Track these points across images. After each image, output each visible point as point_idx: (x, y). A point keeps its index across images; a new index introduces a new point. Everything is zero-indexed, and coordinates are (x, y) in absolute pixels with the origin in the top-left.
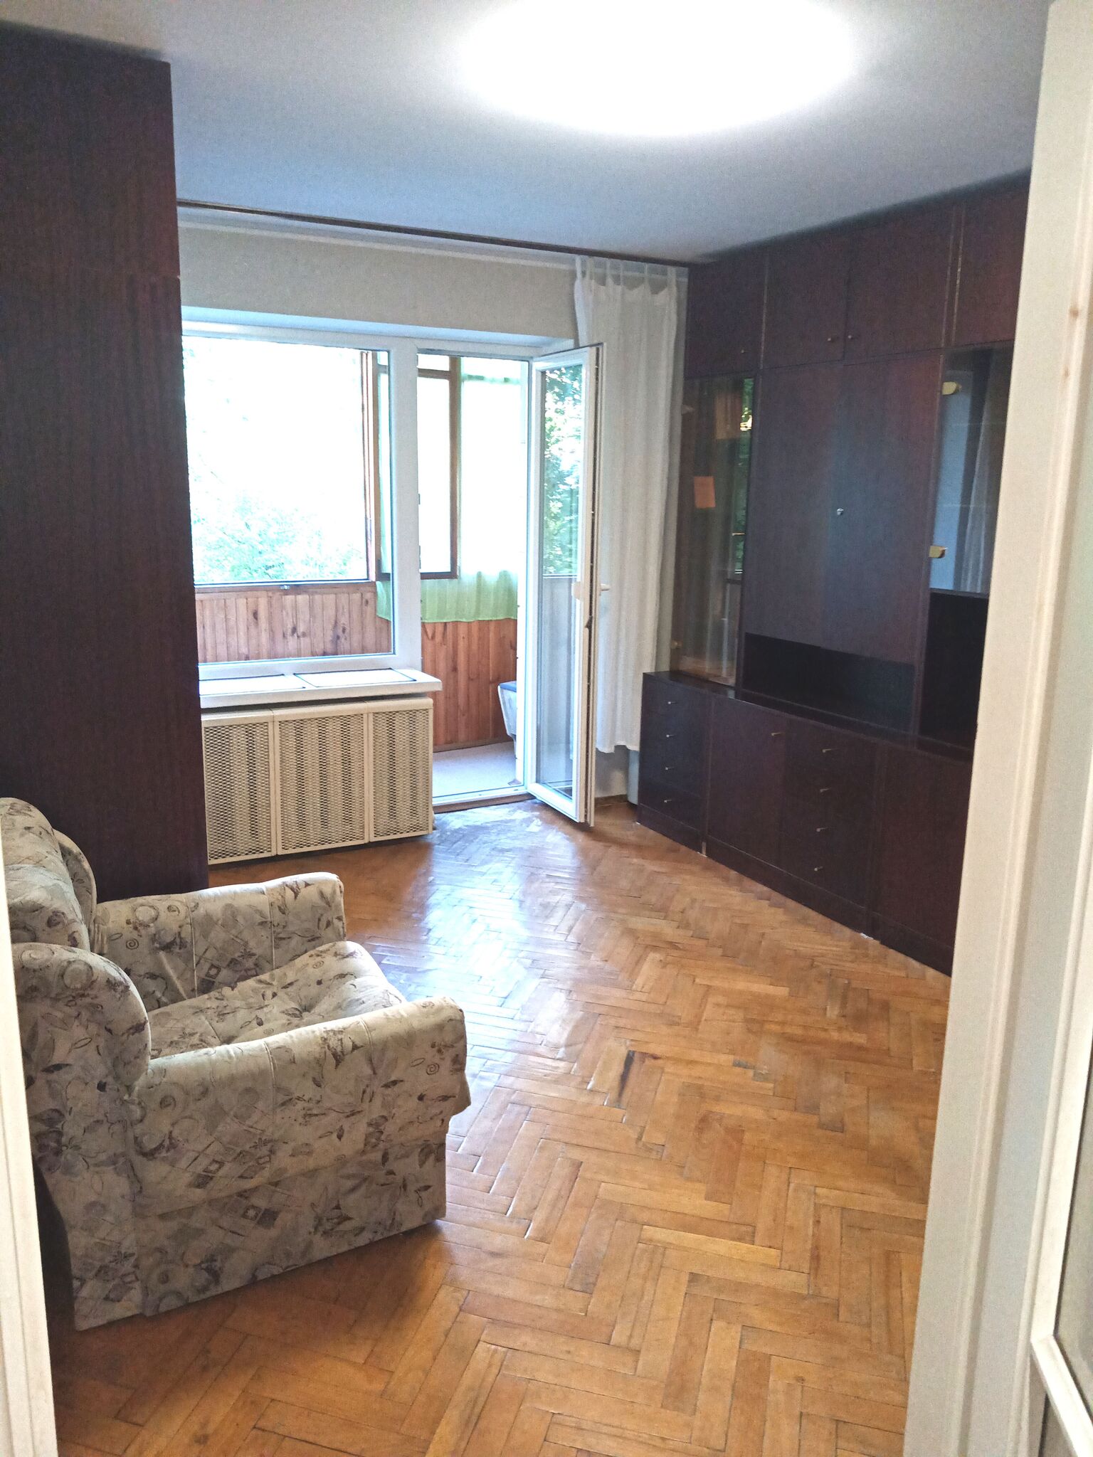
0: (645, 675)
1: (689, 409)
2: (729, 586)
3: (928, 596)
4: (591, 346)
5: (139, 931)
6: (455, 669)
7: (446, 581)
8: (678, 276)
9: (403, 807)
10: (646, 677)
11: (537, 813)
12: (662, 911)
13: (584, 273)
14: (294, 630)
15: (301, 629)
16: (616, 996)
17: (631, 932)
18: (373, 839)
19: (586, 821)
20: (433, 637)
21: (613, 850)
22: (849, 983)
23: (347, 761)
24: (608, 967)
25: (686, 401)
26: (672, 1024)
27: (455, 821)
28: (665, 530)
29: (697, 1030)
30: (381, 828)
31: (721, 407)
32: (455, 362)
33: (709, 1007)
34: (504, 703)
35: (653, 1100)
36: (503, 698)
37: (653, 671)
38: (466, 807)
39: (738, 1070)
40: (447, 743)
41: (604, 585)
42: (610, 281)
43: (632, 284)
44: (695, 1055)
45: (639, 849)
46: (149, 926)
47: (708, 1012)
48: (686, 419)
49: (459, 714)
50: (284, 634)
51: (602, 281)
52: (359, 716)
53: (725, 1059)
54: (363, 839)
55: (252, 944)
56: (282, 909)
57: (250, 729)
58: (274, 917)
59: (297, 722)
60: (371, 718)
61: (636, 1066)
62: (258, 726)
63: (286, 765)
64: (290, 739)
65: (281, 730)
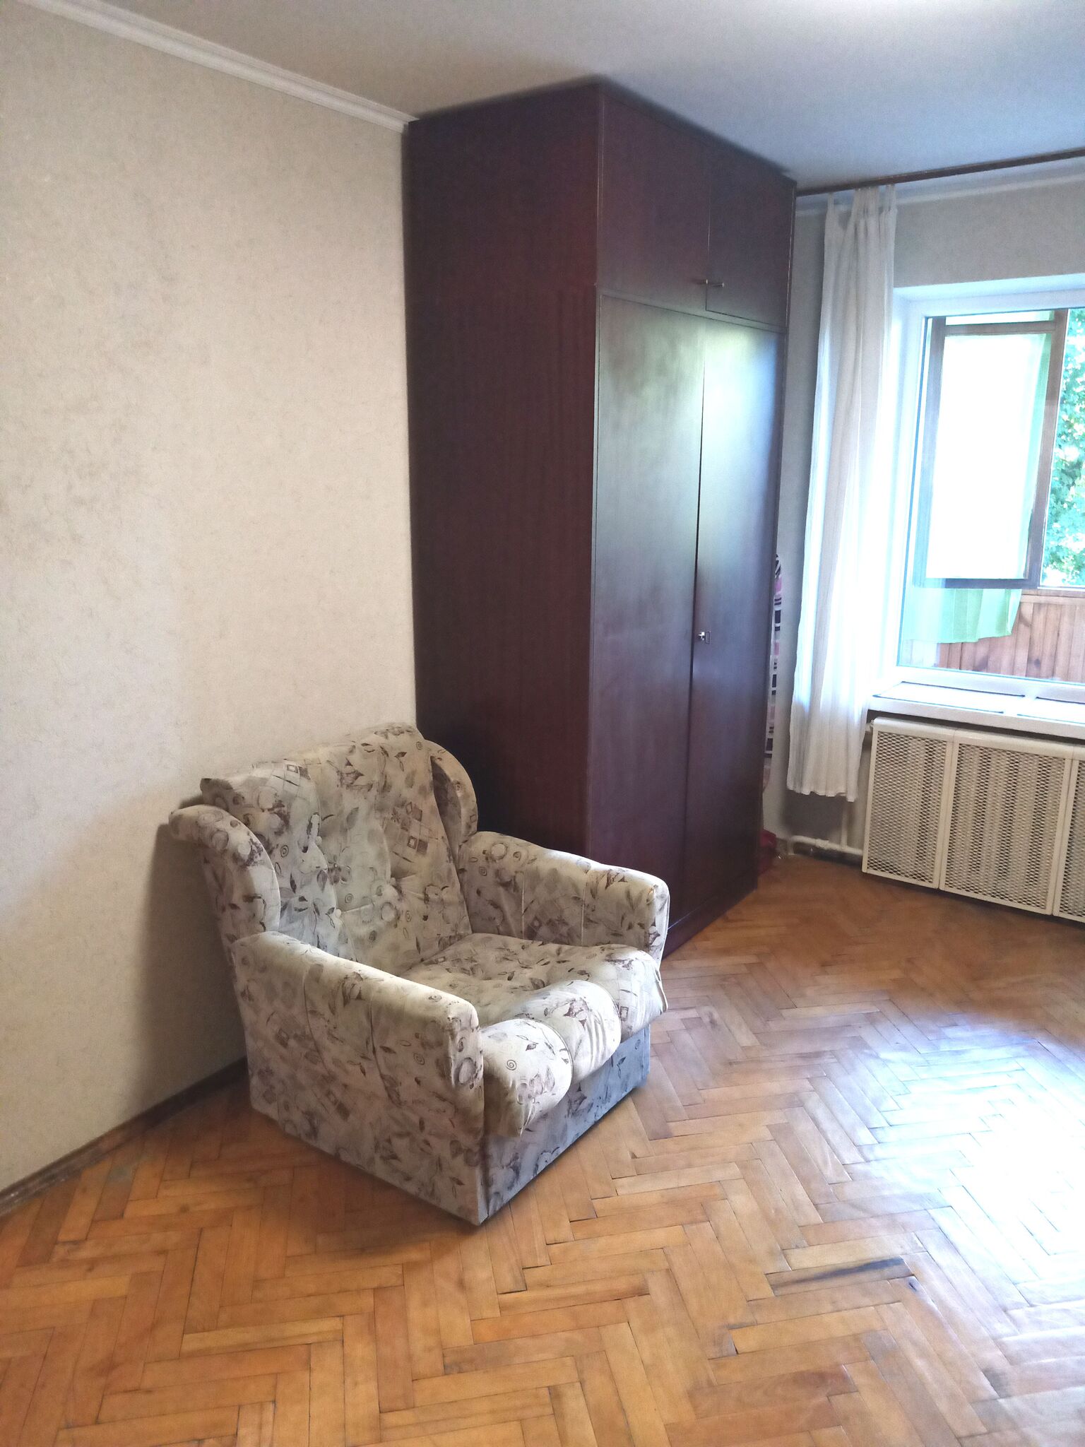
5: (488, 862)
18: (1057, 913)
23: (1039, 813)
30: (1068, 904)
46: (495, 861)
54: (1045, 909)
55: (567, 913)
56: (594, 893)
57: (927, 744)
58: (586, 897)
59: (981, 750)
60: (1076, 764)
61: (874, 1275)
62: (936, 743)
63: (963, 794)
64: (971, 767)
65: (961, 753)
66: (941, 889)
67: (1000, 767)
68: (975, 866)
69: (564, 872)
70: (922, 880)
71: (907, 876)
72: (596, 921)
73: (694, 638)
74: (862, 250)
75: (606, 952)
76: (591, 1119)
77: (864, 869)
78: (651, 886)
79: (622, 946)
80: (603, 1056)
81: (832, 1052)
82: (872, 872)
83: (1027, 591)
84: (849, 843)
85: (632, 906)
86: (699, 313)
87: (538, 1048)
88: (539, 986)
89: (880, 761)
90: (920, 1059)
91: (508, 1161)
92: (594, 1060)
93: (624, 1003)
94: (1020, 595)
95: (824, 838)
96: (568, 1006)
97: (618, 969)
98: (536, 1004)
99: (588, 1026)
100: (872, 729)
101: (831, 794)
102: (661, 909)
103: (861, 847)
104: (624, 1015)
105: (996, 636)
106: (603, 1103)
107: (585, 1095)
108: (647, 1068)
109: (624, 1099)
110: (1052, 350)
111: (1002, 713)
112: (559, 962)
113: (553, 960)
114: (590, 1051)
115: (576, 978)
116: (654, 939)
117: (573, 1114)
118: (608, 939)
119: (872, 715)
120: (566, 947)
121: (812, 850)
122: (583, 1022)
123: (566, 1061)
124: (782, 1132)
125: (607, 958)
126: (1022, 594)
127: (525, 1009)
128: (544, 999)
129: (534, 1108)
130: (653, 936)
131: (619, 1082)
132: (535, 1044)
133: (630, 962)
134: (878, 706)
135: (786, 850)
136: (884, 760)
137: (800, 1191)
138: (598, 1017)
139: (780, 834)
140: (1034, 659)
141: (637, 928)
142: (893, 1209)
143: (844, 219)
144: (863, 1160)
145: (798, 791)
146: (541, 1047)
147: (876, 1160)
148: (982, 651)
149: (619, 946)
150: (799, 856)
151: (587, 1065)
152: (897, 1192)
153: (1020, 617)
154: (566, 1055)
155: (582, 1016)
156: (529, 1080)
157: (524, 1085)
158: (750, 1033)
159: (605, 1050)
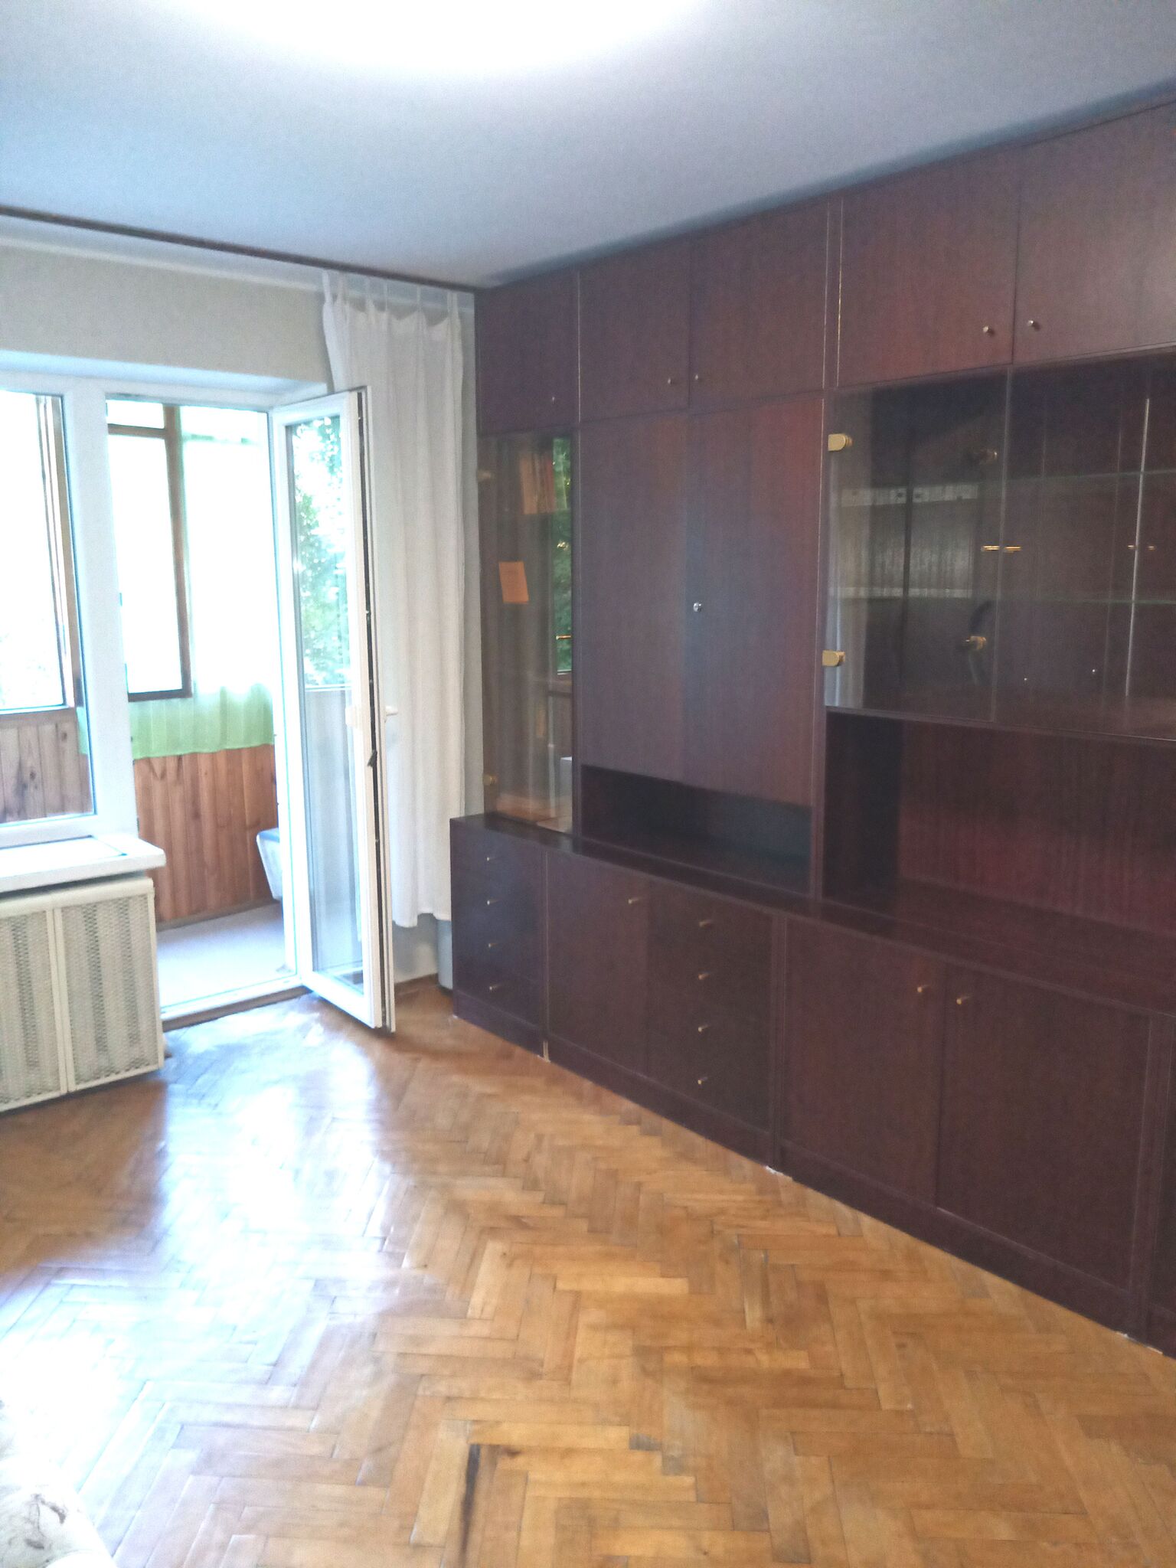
0: (452, 821)
1: (487, 475)
2: (551, 699)
3: (825, 715)
4: (351, 390)
6: (196, 815)
7: (175, 701)
8: (461, 303)
9: (117, 1034)
10: (454, 823)
11: (317, 1015)
12: (498, 1162)
13: (335, 297)
16: (443, 1335)
17: (457, 1208)
18: (74, 1087)
19: (384, 1026)
20: (163, 775)
21: (423, 1064)
22: (767, 1257)
24: (428, 1279)
25: (483, 463)
26: (532, 1376)
27: (198, 1040)
28: (465, 631)
29: (568, 1381)
30: (84, 1071)
31: (526, 468)
32: (171, 412)
33: (582, 1335)
34: (266, 857)
35: (518, 1548)
36: (265, 851)
37: (463, 815)
39: (639, 1456)
40: (191, 913)
41: (390, 709)
42: (371, 308)
43: (400, 313)
44: (571, 1435)
45: (457, 1058)
47: (585, 1344)
48: (483, 486)
49: (206, 873)
51: (360, 305)
52: (41, 915)
53: (616, 1436)
54: (59, 1089)
60: (58, 914)
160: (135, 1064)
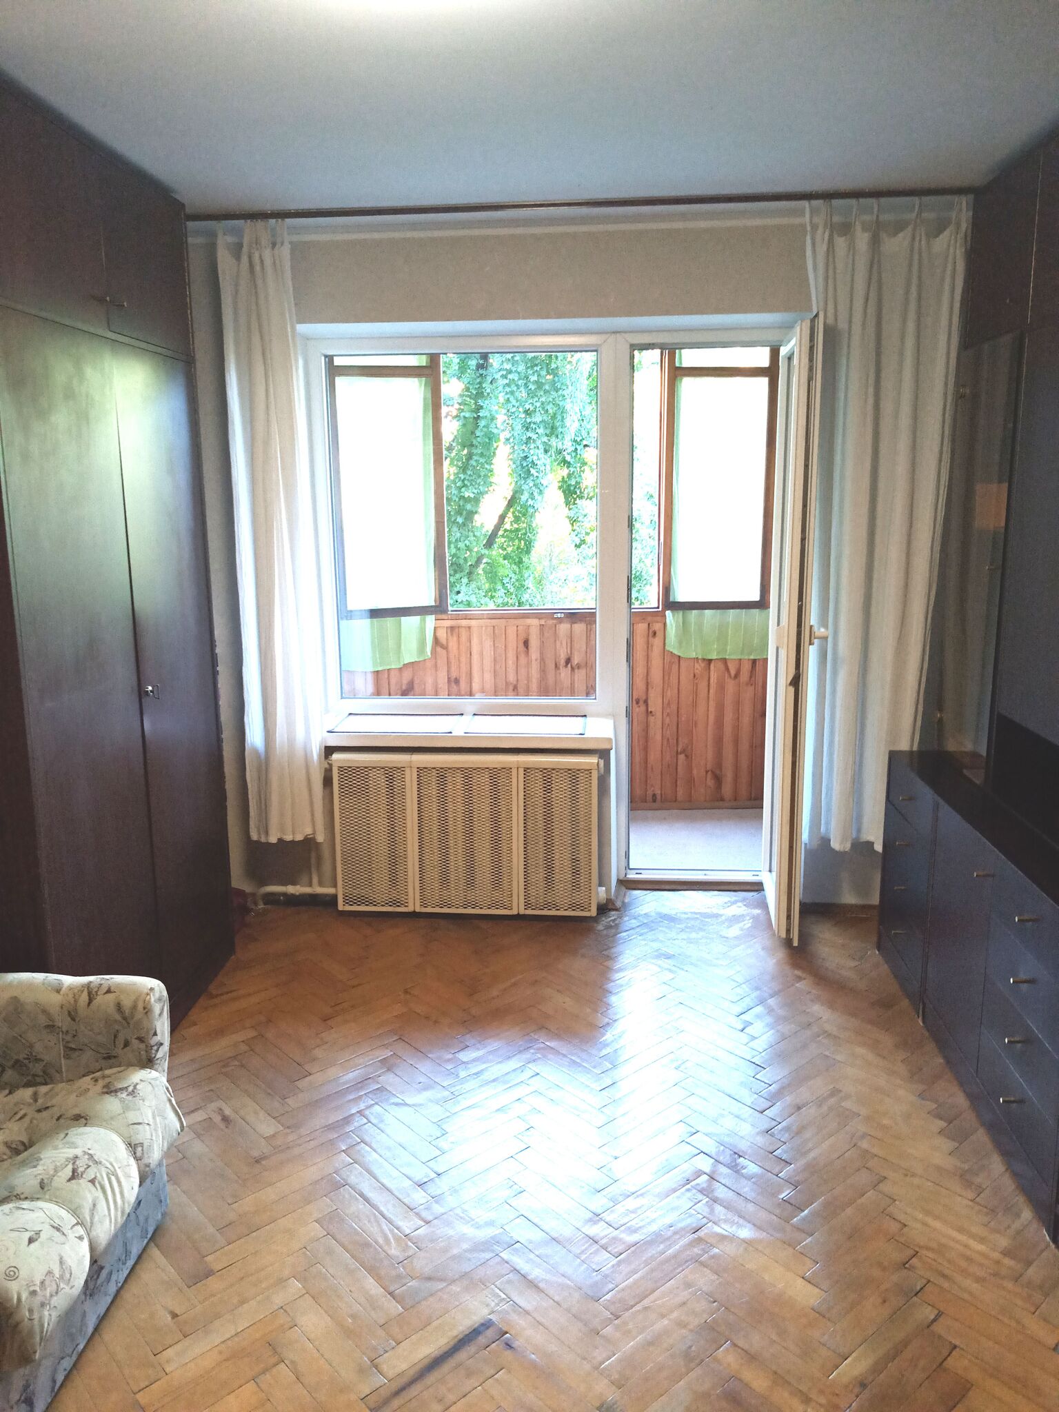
7: (753, 611)
9: (560, 880)
10: (892, 754)
14: (568, 661)
15: (576, 661)
18: (522, 912)
19: (789, 936)
20: (737, 676)
23: (496, 821)
30: (532, 901)
32: (775, 352)
37: (902, 749)
38: (679, 887)
42: (858, 228)
50: (556, 664)
51: (843, 231)
52: (507, 770)
54: (512, 909)
55: (38, 1048)
56: (72, 1015)
57: (386, 772)
58: (63, 1022)
59: (437, 770)
60: (521, 772)
61: (471, 1349)
62: (394, 770)
63: (425, 815)
64: (430, 788)
65: (419, 777)
66: (417, 911)
67: (456, 785)
68: (445, 881)
69: (28, 998)
70: (398, 906)
71: (383, 905)
72: (81, 1047)
73: (141, 694)
74: (259, 282)
75: (101, 1083)
76: (112, 1289)
77: (340, 908)
78: (146, 991)
79: (119, 1069)
80: (123, 1212)
81: (360, 1112)
82: (348, 908)
83: (440, 616)
84: (321, 884)
85: (125, 1019)
86: (100, 332)
87: (43, 1236)
88: (21, 1149)
89: (343, 796)
90: (446, 1093)
91: (17, 1397)
92: (113, 1225)
93: (139, 1138)
94: (434, 621)
95: (294, 883)
96: (70, 1167)
97: (122, 1101)
98: (26, 1178)
99: (100, 1183)
100: (331, 765)
101: (299, 837)
102: (160, 1014)
103: (335, 886)
104: (139, 1154)
105: (417, 660)
106: (123, 1264)
107: (103, 1265)
108: (166, 1201)
109: (144, 1250)
110: (432, 393)
111: (451, 733)
112: (39, 1111)
113: (31, 1112)
114: (107, 1214)
115: (68, 1128)
116: (157, 1051)
117: (91, 1295)
118: (98, 1066)
119: (329, 751)
120: (43, 1089)
121: (282, 898)
122: (92, 1181)
123: (81, 1238)
124: (331, 1220)
125: (105, 1090)
126: (436, 620)
127: (12, 1188)
128: (35, 1167)
129: (49, 1318)
130: (155, 1048)
131: (138, 1231)
132: (38, 1233)
133: (135, 1087)
134: (333, 741)
135: (256, 904)
136: (347, 794)
137: (371, 1284)
138: (110, 1166)
139: (247, 887)
140: (453, 679)
141: (135, 1042)
142: (466, 1267)
143: (237, 250)
144: (423, 1224)
145: (263, 840)
146: (47, 1232)
147: (436, 1218)
148: (407, 676)
149: (115, 1070)
150: (269, 907)
151: (105, 1230)
152: (465, 1246)
153: (436, 641)
154: (80, 1231)
155: (91, 1174)
156: (38, 1283)
157: (34, 1293)
158: (269, 1118)
159: (124, 1204)
160: (573, 906)
